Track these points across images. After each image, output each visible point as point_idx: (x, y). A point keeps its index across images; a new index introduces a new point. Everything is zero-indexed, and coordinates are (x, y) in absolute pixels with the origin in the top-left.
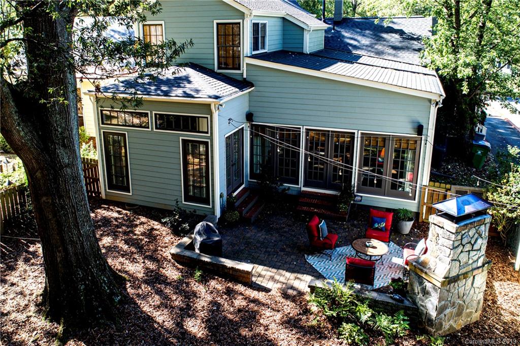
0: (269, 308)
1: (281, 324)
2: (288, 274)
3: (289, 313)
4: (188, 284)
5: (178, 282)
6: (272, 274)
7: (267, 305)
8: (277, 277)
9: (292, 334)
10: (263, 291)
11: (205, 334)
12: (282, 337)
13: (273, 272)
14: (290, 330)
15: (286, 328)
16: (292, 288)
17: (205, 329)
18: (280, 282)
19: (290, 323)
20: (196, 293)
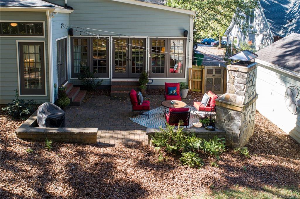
0: (120, 157)
1: (136, 166)
2: (123, 132)
3: (138, 157)
4: (39, 155)
5: (29, 155)
6: (111, 135)
7: (117, 155)
8: (116, 136)
9: (148, 172)
10: (109, 147)
11: (71, 191)
12: (142, 176)
13: (110, 133)
14: (145, 169)
15: (141, 168)
16: (130, 140)
17: (70, 187)
18: (120, 138)
19: (143, 164)
20: (50, 160)
